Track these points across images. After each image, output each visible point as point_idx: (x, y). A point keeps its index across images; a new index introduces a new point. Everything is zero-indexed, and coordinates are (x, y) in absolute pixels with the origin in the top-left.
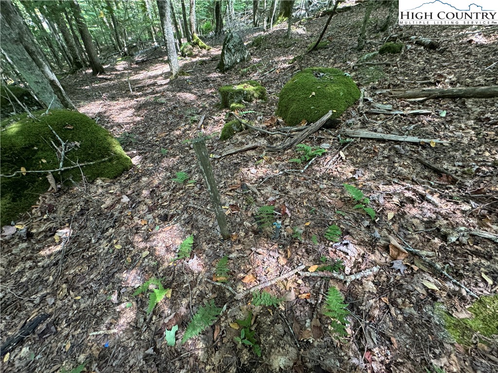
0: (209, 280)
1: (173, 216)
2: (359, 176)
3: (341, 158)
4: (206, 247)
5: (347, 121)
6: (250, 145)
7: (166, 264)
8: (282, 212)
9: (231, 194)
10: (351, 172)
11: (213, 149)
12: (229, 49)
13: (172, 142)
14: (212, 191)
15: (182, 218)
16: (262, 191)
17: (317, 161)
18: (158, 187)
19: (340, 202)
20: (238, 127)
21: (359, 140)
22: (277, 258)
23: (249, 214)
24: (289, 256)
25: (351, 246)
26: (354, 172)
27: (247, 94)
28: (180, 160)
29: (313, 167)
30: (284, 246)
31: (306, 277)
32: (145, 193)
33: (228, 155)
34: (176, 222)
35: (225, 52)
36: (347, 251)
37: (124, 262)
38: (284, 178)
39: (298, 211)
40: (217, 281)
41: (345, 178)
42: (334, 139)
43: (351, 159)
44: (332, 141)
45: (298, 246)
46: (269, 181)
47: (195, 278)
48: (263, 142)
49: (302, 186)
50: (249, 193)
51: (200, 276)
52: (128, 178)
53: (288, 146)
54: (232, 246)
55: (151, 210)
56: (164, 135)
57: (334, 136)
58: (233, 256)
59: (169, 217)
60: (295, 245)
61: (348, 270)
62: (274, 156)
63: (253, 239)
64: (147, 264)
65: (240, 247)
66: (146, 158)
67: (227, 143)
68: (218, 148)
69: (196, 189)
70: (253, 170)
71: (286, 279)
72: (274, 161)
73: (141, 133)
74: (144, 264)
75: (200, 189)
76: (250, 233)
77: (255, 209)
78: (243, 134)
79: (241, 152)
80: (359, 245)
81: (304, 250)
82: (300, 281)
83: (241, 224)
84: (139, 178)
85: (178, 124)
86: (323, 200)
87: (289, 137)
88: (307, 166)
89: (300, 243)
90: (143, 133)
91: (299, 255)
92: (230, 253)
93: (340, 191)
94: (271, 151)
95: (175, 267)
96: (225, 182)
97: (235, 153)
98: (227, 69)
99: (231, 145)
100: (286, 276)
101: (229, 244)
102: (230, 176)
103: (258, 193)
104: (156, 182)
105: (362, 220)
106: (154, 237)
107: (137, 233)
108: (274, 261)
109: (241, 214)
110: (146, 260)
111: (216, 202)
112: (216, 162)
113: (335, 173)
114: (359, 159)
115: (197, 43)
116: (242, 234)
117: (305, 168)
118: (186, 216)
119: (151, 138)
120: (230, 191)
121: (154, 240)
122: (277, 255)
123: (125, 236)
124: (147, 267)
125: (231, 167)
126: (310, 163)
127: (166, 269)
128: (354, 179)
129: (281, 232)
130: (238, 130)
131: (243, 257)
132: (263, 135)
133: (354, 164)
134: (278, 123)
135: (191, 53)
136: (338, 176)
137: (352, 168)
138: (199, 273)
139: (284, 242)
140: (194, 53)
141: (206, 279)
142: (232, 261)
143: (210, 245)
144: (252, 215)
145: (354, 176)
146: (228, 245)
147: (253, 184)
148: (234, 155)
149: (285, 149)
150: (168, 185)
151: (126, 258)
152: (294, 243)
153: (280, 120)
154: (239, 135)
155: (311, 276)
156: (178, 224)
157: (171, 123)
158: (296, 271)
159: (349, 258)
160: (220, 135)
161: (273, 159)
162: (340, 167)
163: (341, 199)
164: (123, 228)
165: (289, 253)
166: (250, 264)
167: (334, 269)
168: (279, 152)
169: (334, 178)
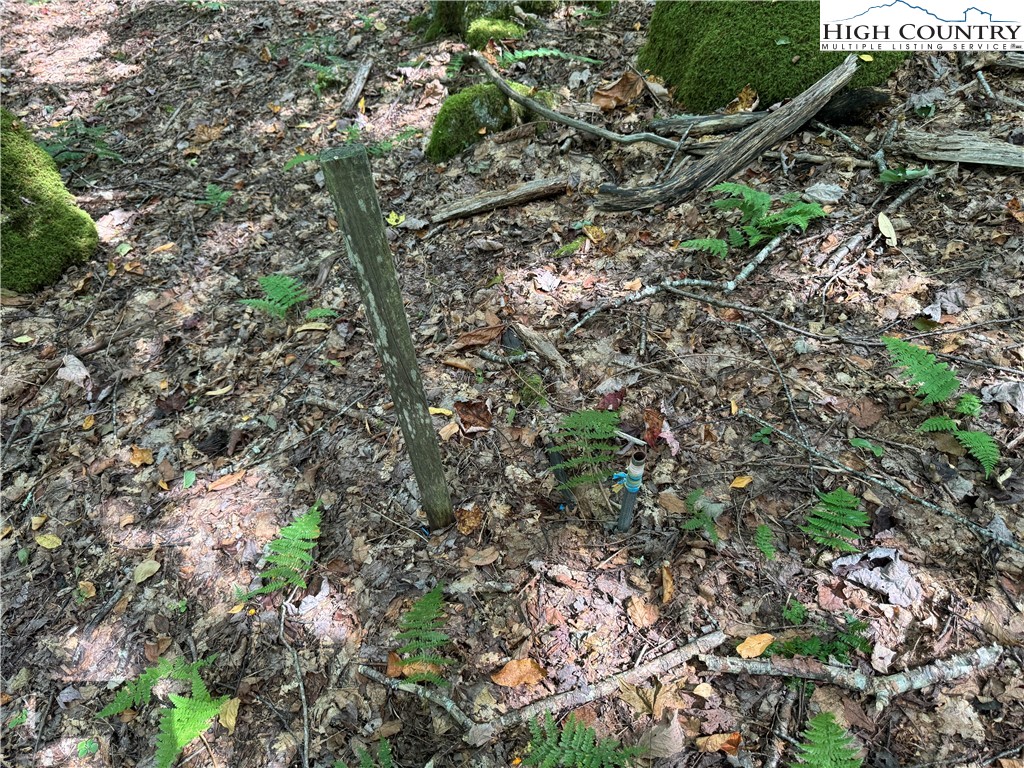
0: (374, 673)
1: (246, 437)
2: (944, 311)
3: (883, 241)
4: (364, 552)
5: (914, 98)
6: (540, 182)
7: (219, 611)
8: (646, 435)
9: (462, 363)
10: (916, 295)
11: (401, 192)
13: (245, 161)
14: (392, 348)
15: (282, 446)
16: (575, 357)
17: (788, 250)
18: (191, 329)
19: (868, 404)
20: (494, 113)
21: (953, 173)
22: (626, 602)
23: (527, 439)
24: (667, 596)
25: (900, 569)
26: (927, 296)
28: (277, 230)
29: (773, 272)
30: (650, 558)
31: (728, 676)
32: (145, 347)
33: (455, 217)
34: (259, 458)
36: (882, 585)
37: (69, 597)
38: (661, 311)
39: (708, 434)
40: (402, 677)
41: (893, 316)
42: (857, 168)
43: (918, 247)
44: (849, 175)
45: (701, 563)
46: (605, 318)
47: (323, 662)
48: (587, 171)
49: (728, 342)
50: (528, 361)
51: (343, 658)
52: (83, 292)
53: (681, 190)
54: (460, 552)
55: (166, 411)
56: (215, 132)
57: (860, 155)
58: (463, 586)
59: (233, 439)
60: (691, 559)
61: (882, 656)
62: (628, 226)
63: (537, 531)
64: (152, 606)
65: (490, 555)
66: (149, 221)
67: (454, 172)
68: (416, 191)
69: (336, 341)
70: (547, 279)
71: (653, 681)
72: (624, 246)
73: (130, 125)
74: (140, 607)
75: (350, 342)
76: (528, 507)
77: (547, 422)
78: (515, 138)
79: (504, 207)
80: (932, 566)
81: (723, 579)
82: (704, 690)
83: (495, 474)
84: (123, 295)
85: (271, 93)
86: (804, 395)
87: (685, 152)
88: (751, 267)
89: (710, 552)
90: (137, 123)
91: (706, 595)
92: (453, 576)
93: (869, 363)
94: (618, 209)
95: (251, 619)
96: (441, 321)
97: (481, 212)
99: (469, 180)
100: (653, 668)
101: (451, 543)
102: (459, 295)
103: (562, 363)
104: (186, 310)
105: (949, 476)
106: (178, 511)
107: (115, 494)
108: (613, 611)
109: (495, 436)
110: (149, 592)
111: (408, 391)
112: (410, 243)
113: (855, 297)
114: (951, 247)
116: (500, 510)
117: (742, 276)
118: (294, 437)
119: (169, 143)
120: (461, 352)
121: (178, 522)
122: (622, 591)
123: (72, 504)
124: (152, 618)
125: (466, 265)
126: (762, 255)
127: (218, 628)
128: (925, 319)
129: (641, 506)
130: (494, 122)
131: (500, 592)
132: (589, 145)
133: (928, 264)
134: (648, 100)
136: (867, 307)
137: (921, 281)
138: (338, 646)
139: (650, 544)
141: (361, 669)
142: (458, 607)
143: (381, 547)
144: (538, 440)
145: (927, 311)
146: (448, 549)
147: (544, 328)
148: (476, 220)
149: (669, 201)
150: (230, 321)
151: (75, 581)
152: (689, 548)
153: (657, 87)
154: (498, 144)
155: (744, 671)
156: (266, 468)
157: (245, 89)
158: (690, 651)
159: (889, 613)
160: (426, 141)
161: (621, 236)
162: (877, 276)
163: (872, 394)
164: (65, 474)
165: (668, 588)
166: (522, 619)
167: (834, 651)
168: (646, 212)
169: (850, 314)
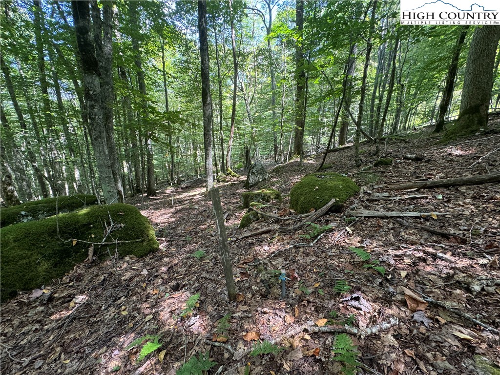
0: (208, 341)
1: (184, 286)
2: (367, 245)
3: (348, 233)
4: (210, 309)
5: (351, 207)
6: (265, 229)
7: (167, 328)
8: (291, 277)
9: (243, 266)
10: (359, 242)
11: (232, 235)
12: (253, 173)
13: (197, 233)
15: (193, 287)
16: (272, 262)
17: (325, 236)
18: (175, 265)
19: (350, 265)
20: (255, 217)
21: (363, 218)
22: (284, 317)
23: (258, 281)
24: (296, 315)
25: (363, 301)
26: (362, 242)
27: (264, 196)
28: (201, 245)
29: (322, 241)
30: (291, 305)
31: (315, 333)
32: (164, 269)
33: (244, 238)
34: (187, 290)
35: (250, 175)
36: (359, 306)
37: (125, 328)
38: (295, 251)
39: (308, 276)
40: (216, 341)
41: (354, 247)
42: (340, 220)
43: (358, 233)
44: (339, 222)
45: (306, 305)
46: (279, 254)
47: (194, 339)
48: (277, 227)
49: (312, 256)
50: (260, 264)
51: (200, 338)
52: (152, 258)
53: (298, 227)
54: (237, 306)
55: (165, 283)
56: (191, 228)
57: (340, 218)
58: (237, 315)
59: (181, 286)
60: (303, 303)
61: (362, 324)
62: (286, 236)
63: (260, 301)
64: (148, 327)
65: (246, 308)
66: (172, 245)
67: (245, 230)
68: (236, 234)
69: (211, 264)
70: (266, 248)
71: (293, 337)
72: (285, 240)
73: (172, 228)
74: (144, 328)
75: (215, 264)
76: (258, 296)
77: (263, 276)
78: (259, 222)
79: (256, 235)
80: (375, 302)
81: (313, 309)
82: (307, 337)
83: (249, 288)
84: (161, 259)
85: (205, 221)
86: (332, 264)
87: (299, 221)
88: (316, 240)
89: (309, 302)
90: (174, 228)
91: (308, 313)
92: (234, 313)
93: (349, 257)
94: (284, 232)
95: (175, 329)
96: (238, 259)
97: (250, 236)
98: (251, 186)
99: (248, 231)
100: (293, 333)
101: (235, 304)
102: (243, 252)
103: (269, 264)
104: (176, 262)
105: (374, 278)
106: (162, 303)
107: (146, 301)
108: (281, 320)
109: (250, 280)
110: (148, 324)
111: (228, 273)
112: (233, 244)
113: (343, 244)
114: (366, 232)
115: (230, 174)
116: (250, 296)
117: (314, 242)
118: (197, 284)
119: (180, 231)
120: (243, 264)
121: (161, 306)
122: (284, 314)
123: (134, 305)
124: (147, 331)
125: (246, 247)
126: (319, 238)
127: (166, 332)
128: (363, 247)
129: (289, 293)
130: (255, 219)
131: (248, 317)
132: (277, 221)
133: (361, 236)
134: (290, 213)
135: (225, 180)
136: (347, 246)
137: (359, 239)
138: (198, 334)
139: (291, 301)
140: (227, 180)
141: (204, 341)
142: (235, 320)
143: (215, 307)
144: (262, 281)
145: (362, 245)
146: (234, 306)
147: (265, 258)
148: (249, 238)
149: (296, 230)
150: (186, 263)
151: (128, 324)
152: (302, 301)
153: (292, 211)
154: (256, 223)
155: (319, 331)
156: (188, 292)
157: (199, 221)
158: (304, 327)
159: (363, 313)
160: (239, 226)
161: (284, 238)
162: (348, 239)
163: (350, 263)
164: (135, 297)
165: (297, 313)
166: (254, 323)
167: (347, 323)
168: (290, 232)
169: (342, 248)
